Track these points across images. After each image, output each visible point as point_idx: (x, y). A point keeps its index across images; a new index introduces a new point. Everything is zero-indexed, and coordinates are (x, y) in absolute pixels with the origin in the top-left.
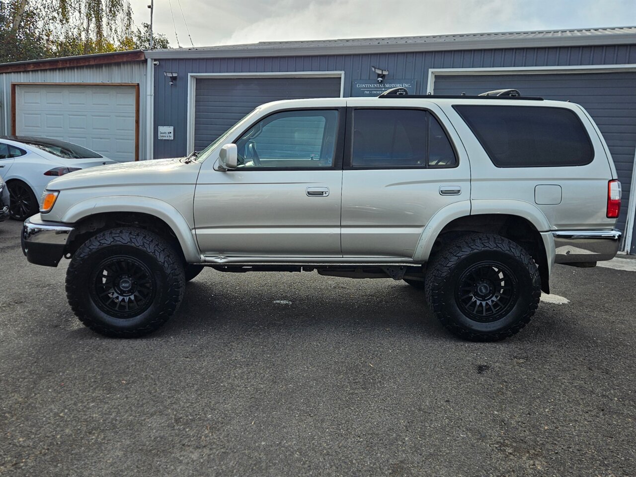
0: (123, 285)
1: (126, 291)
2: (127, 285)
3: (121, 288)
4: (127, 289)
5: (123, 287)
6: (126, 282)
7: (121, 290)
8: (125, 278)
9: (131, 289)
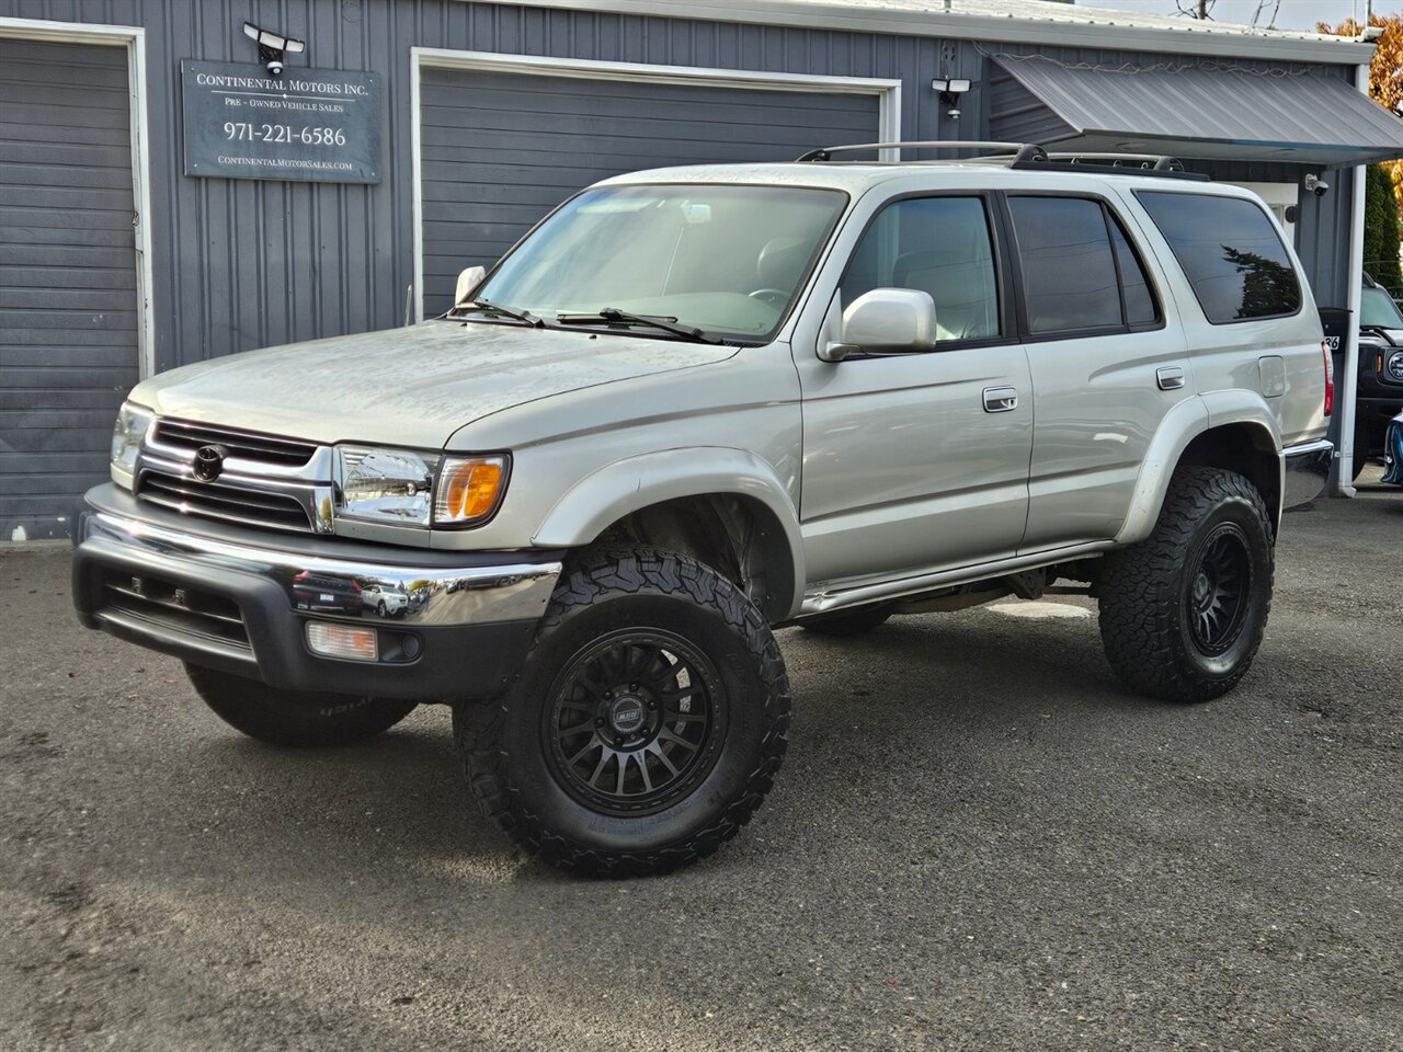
0: (622, 717)
1: (632, 733)
2: (633, 715)
3: (619, 728)
4: (634, 729)
5: (622, 724)
6: (624, 708)
7: (617, 734)
8: (623, 695)
9: (645, 726)
